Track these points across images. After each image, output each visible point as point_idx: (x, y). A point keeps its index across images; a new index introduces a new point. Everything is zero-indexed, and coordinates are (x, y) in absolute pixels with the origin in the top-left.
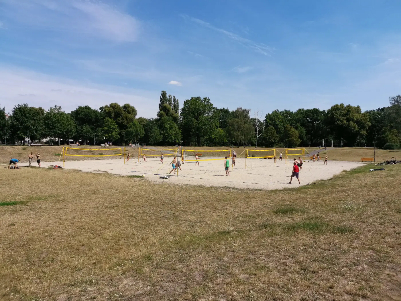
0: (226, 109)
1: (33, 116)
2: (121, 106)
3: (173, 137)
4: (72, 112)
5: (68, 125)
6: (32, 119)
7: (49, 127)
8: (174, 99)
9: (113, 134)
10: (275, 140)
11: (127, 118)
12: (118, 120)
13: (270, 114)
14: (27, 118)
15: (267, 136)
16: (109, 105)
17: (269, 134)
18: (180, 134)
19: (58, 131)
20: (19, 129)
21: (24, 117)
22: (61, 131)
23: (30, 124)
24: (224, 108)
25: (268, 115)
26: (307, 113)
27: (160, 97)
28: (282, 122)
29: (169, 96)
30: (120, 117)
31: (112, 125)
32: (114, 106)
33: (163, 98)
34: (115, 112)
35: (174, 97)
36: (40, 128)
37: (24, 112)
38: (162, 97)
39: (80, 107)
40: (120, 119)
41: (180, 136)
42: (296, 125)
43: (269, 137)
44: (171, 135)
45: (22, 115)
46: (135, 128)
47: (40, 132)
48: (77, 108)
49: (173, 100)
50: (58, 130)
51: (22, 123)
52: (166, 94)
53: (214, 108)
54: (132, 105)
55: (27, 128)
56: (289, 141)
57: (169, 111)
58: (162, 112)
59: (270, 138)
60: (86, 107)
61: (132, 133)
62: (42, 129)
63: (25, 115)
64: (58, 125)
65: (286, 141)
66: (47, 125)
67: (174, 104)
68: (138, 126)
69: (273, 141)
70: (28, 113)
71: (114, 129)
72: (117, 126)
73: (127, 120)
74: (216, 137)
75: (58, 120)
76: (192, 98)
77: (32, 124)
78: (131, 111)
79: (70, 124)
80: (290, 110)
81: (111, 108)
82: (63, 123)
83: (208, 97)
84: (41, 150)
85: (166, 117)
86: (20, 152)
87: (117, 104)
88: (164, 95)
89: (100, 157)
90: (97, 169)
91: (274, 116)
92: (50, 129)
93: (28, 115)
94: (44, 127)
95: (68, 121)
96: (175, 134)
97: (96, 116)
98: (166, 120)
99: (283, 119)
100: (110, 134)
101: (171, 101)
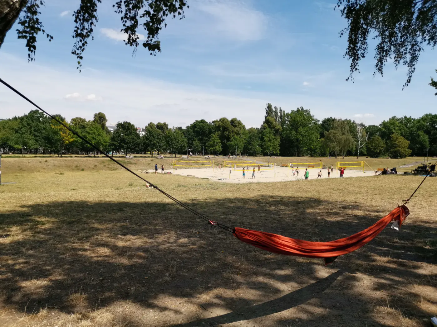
0: (333, 118)
1: (158, 136)
2: (229, 120)
3: (271, 148)
4: (191, 124)
5: (182, 142)
6: (157, 138)
7: (169, 144)
8: (281, 111)
9: (216, 147)
10: (380, 151)
11: (232, 132)
12: (225, 134)
13: (386, 121)
14: (154, 137)
15: (372, 146)
16: (219, 120)
17: (374, 144)
18: (278, 146)
19: (175, 147)
20: (149, 145)
21: (152, 137)
22: (177, 146)
23: (156, 142)
24: (331, 117)
25: (383, 122)
26: (433, 118)
27: (266, 109)
28: (400, 130)
29: (275, 108)
30: (226, 131)
31: (216, 140)
32: (223, 120)
33: (269, 110)
34: (222, 127)
35: (280, 108)
36: (162, 144)
37: (152, 133)
38: (267, 109)
39: (197, 121)
40: (227, 132)
41: (278, 148)
42: (417, 133)
43: (374, 147)
44: (269, 147)
45: (150, 135)
46: (236, 142)
47: (163, 148)
48: (195, 122)
49: (279, 111)
50: (175, 145)
51: (151, 141)
52: (271, 106)
53: (314, 120)
54: (238, 119)
55: (154, 145)
56: (395, 152)
57: (271, 123)
58: (266, 125)
59: (375, 149)
60: (202, 120)
61: (233, 146)
62: (164, 145)
63: (153, 136)
64: (175, 142)
65: (391, 151)
66: (167, 142)
67: (281, 115)
68: (238, 140)
69: (378, 151)
70: (155, 134)
71: (217, 143)
72: (220, 140)
73: (233, 133)
74: (317, 148)
75: (175, 138)
76: (292, 111)
77: (157, 142)
78: (238, 125)
79: (183, 141)
80: (411, 117)
81: (220, 123)
82: (179, 140)
83: (308, 109)
84: (162, 161)
85: (268, 130)
86: (149, 163)
87: (226, 118)
88: (269, 107)
89: (202, 167)
90: (190, 174)
91: (390, 124)
92: (170, 145)
93: (155, 135)
94: (166, 143)
95: (182, 138)
96: (273, 146)
97: (209, 129)
98: (267, 132)
99: (400, 126)
100: (214, 148)
101: (277, 112)
